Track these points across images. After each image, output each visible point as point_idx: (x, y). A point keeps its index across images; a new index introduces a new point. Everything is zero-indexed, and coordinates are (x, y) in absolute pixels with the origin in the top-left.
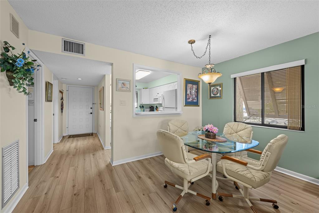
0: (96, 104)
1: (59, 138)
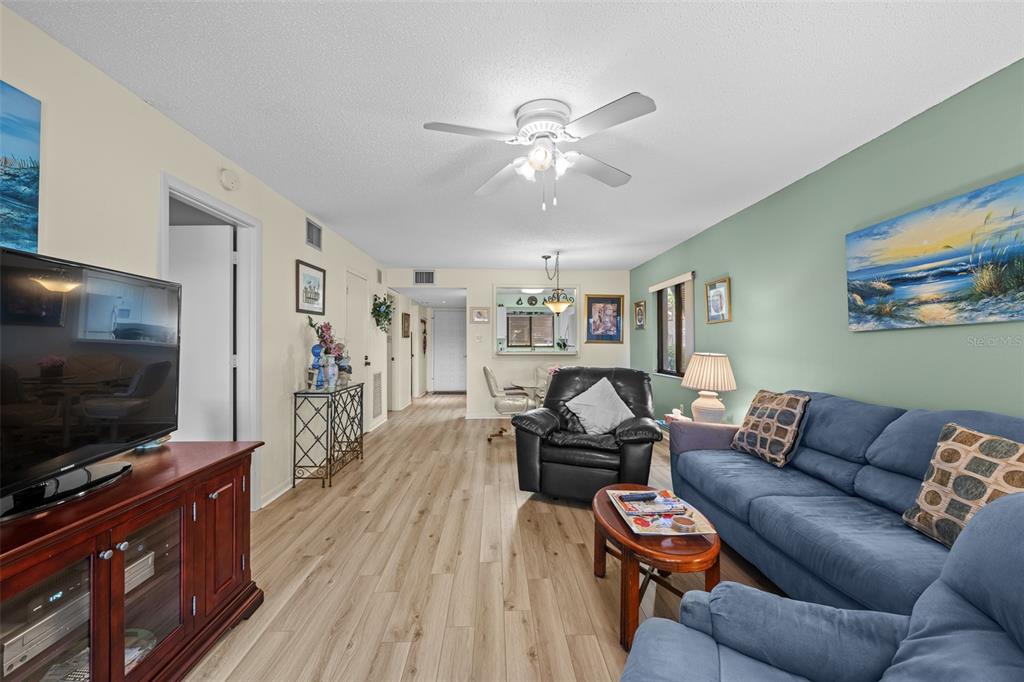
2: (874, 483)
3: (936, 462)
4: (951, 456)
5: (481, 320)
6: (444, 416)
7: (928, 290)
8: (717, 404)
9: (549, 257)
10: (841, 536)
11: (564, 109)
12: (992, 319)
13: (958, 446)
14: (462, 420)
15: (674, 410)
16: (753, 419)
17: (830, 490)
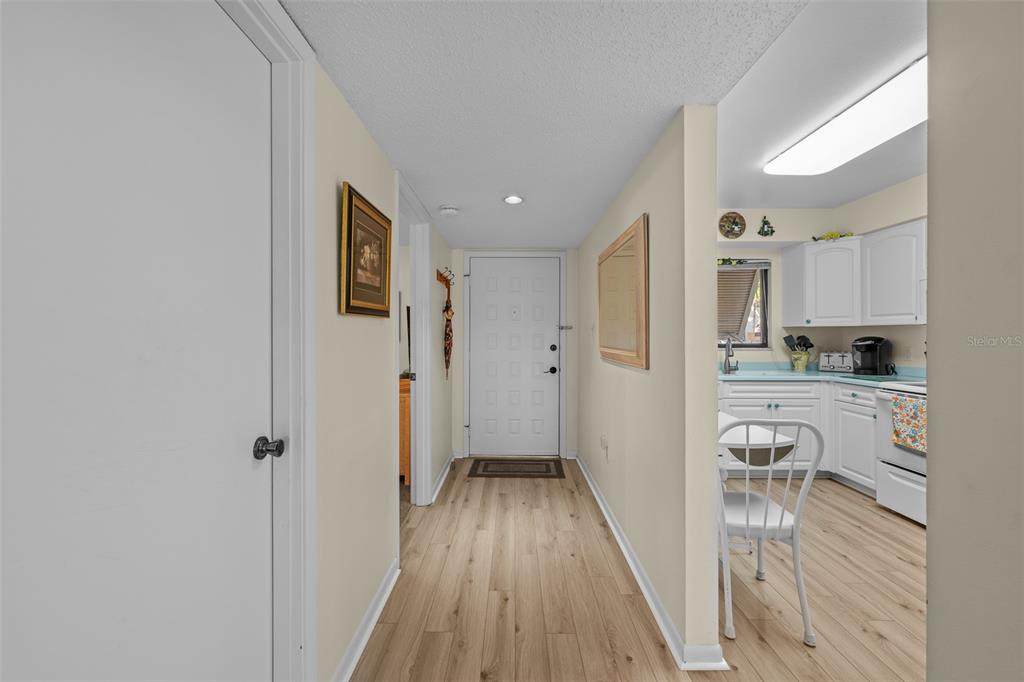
0: (571, 328)
1: (433, 481)
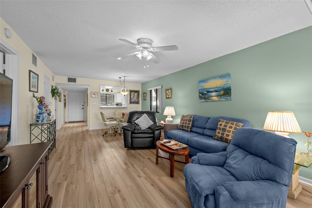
2: (207, 132)
3: (219, 126)
4: (221, 125)
5: (95, 96)
6: (80, 130)
7: (214, 94)
8: (171, 119)
9: (121, 78)
10: (207, 142)
11: (151, 42)
12: (223, 100)
13: (222, 123)
14: (87, 131)
15: (161, 121)
16: (182, 122)
17: (199, 135)
